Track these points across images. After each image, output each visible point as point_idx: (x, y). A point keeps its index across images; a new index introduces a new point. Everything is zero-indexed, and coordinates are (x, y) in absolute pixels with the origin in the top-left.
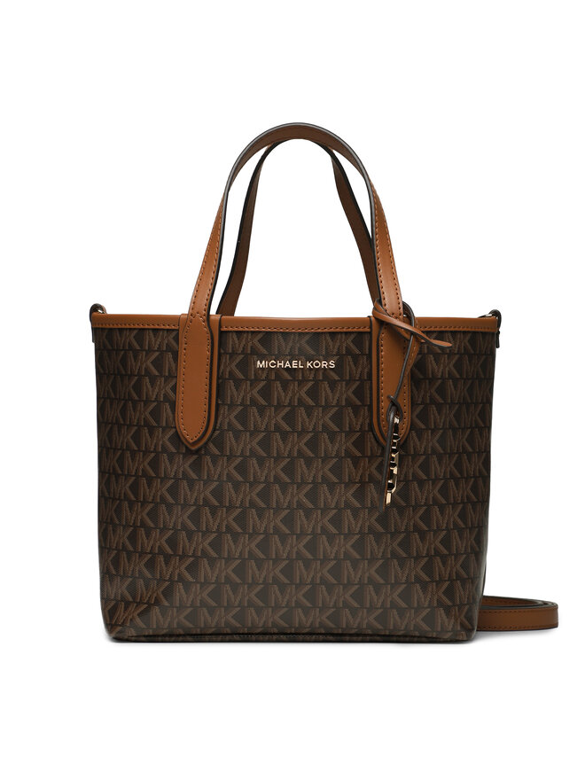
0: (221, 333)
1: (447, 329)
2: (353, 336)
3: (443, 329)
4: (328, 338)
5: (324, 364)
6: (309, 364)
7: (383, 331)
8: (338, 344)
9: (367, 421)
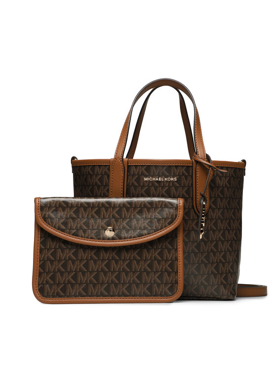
0: (128, 166)
1: (225, 166)
2: (185, 168)
3: (223, 166)
4: (174, 168)
5: (172, 179)
6: (166, 179)
7: (198, 165)
8: (179, 171)
9: (191, 204)
